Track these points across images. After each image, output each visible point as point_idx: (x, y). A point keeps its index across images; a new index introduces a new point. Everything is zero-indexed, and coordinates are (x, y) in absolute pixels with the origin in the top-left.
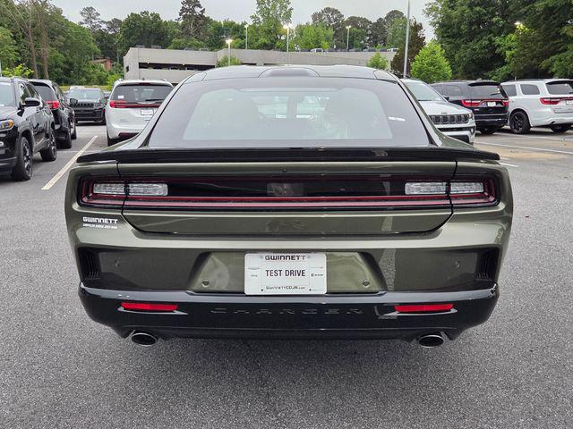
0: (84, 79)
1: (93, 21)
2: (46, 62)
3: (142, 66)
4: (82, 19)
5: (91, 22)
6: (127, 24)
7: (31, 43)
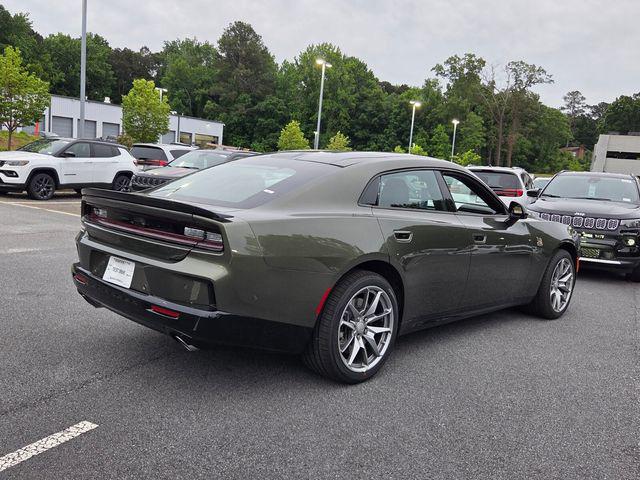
0: (548, 168)
1: (576, 105)
2: (511, 149)
3: (611, 155)
4: (564, 104)
5: (574, 107)
6: (613, 109)
7: (500, 130)
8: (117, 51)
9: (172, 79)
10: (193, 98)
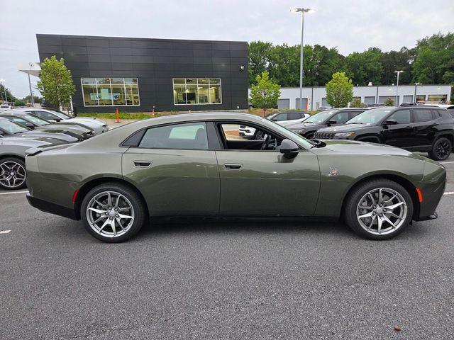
8: (386, 54)
9: (420, 63)
10: (435, 71)
